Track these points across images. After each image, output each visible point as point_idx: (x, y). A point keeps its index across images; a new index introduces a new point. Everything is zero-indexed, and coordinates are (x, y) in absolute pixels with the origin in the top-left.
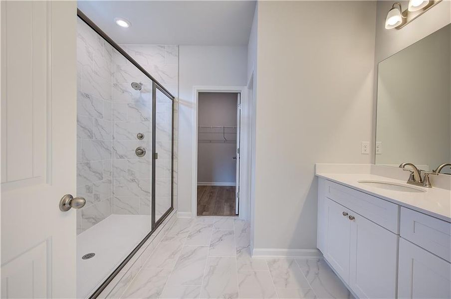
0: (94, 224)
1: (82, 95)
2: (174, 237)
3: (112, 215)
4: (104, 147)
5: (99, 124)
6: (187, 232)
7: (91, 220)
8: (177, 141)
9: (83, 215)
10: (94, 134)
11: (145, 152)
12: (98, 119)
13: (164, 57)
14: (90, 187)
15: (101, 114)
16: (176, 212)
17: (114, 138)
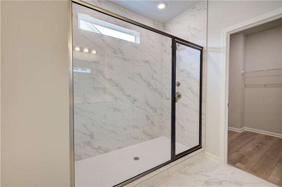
0: (151, 139)
1: (144, 62)
2: (191, 175)
3: (163, 136)
4: (157, 92)
5: (154, 78)
6: (207, 176)
7: (149, 136)
8: (205, 87)
9: (144, 132)
10: (151, 84)
11: (181, 96)
12: (153, 75)
13: (195, 16)
14: (148, 117)
15: (156, 72)
16: (204, 151)
17: (164, 86)
